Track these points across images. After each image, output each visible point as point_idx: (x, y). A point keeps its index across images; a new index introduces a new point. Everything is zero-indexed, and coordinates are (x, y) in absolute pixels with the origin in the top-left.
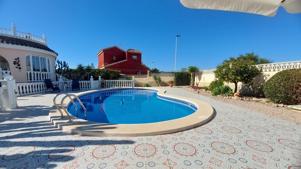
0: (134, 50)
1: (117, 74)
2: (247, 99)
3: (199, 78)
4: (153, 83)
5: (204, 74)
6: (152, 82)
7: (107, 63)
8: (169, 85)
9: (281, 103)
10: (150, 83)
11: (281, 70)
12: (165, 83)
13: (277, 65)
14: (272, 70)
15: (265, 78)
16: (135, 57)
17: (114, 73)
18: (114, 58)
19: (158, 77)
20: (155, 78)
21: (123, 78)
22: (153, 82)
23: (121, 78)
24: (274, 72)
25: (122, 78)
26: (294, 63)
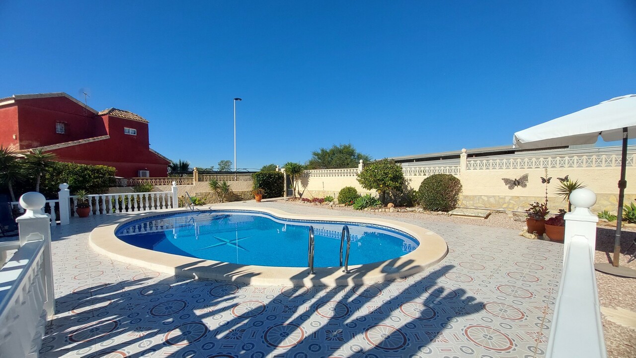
0: (126, 112)
1: (107, 176)
2: (403, 210)
3: (302, 184)
4: (210, 196)
5: (313, 176)
6: (207, 194)
7: (30, 142)
8: (242, 199)
9: (440, 210)
10: (201, 197)
11: (432, 174)
12: (234, 195)
13: (422, 169)
14: (422, 174)
15: (406, 183)
16: (130, 131)
17: (97, 173)
18: (60, 128)
19: (220, 183)
20: (215, 185)
21: (123, 186)
22: (210, 193)
23: (115, 186)
24: (425, 176)
25: (120, 186)
26: (455, 167)
